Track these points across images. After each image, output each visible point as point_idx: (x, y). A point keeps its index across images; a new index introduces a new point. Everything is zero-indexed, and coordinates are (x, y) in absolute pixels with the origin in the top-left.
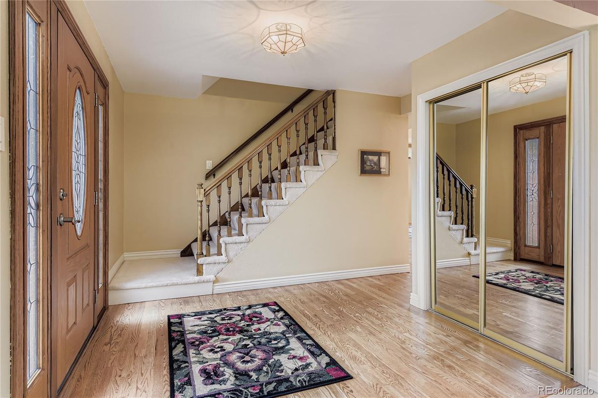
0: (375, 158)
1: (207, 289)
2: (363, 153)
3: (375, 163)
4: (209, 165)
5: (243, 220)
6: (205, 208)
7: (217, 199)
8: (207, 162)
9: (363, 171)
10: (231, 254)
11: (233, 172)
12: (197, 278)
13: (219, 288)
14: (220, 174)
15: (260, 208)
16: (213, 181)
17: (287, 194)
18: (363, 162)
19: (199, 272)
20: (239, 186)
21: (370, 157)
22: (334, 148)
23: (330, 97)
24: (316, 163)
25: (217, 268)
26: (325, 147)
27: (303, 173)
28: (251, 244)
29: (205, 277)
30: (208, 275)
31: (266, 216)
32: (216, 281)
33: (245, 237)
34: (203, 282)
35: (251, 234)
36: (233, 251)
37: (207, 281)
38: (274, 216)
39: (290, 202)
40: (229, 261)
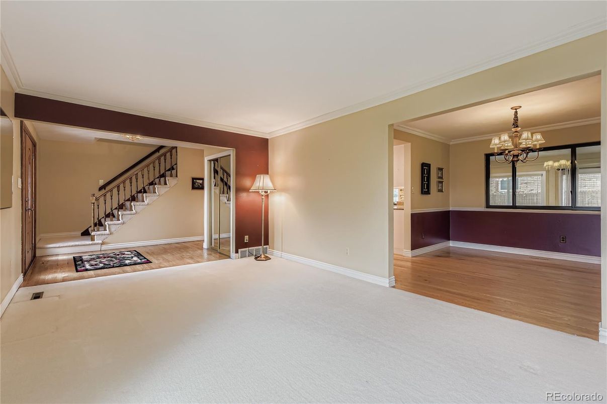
0: (201, 182)
1: (98, 248)
2: (193, 179)
3: (201, 184)
4: (102, 182)
5: (120, 213)
6: (96, 207)
7: (104, 202)
8: (100, 181)
9: (194, 188)
10: (113, 230)
11: (114, 188)
12: (91, 242)
13: (104, 247)
14: (108, 188)
15: (131, 206)
16: (103, 191)
17: (147, 199)
18: (193, 183)
19: (93, 239)
20: (117, 195)
21: (198, 181)
22: (177, 176)
23: (174, 151)
24: (166, 184)
25: (103, 237)
26: (171, 176)
27: (156, 189)
28: (123, 226)
29: (96, 242)
30: (98, 240)
31: (134, 211)
32: (103, 244)
33: (121, 221)
34: (95, 244)
35: (124, 220)
36: (113, 229)
37: (97, 244)
38: (138, 211)
39: (148, 204)
40: (111, 234)
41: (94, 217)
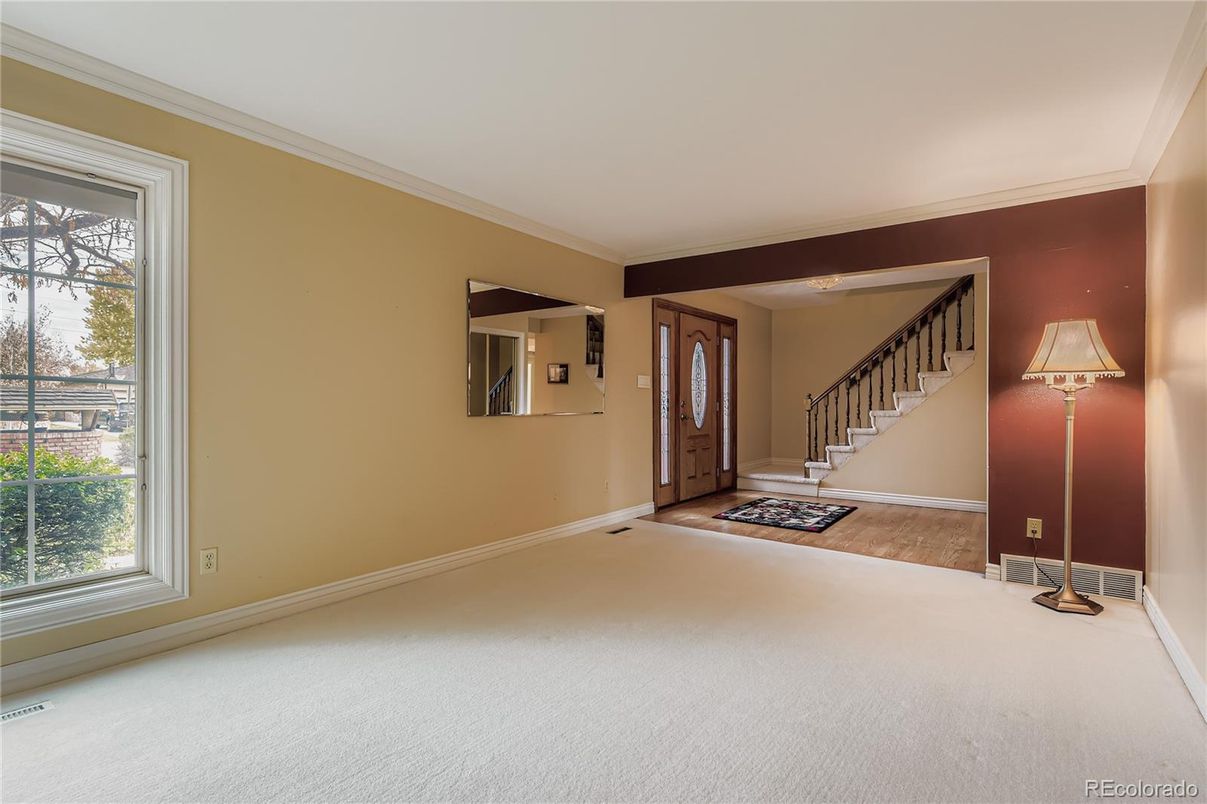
1: (813, 491)
5: (849, 430)
7: (824, 408)
10: (837, 461)
11: (840, 381)
12: (803, 479)
13: (823, 492)
15: (869, 419)
17: (900, 405)
19: (807, 475)
20: (846, 395)
25: (822, 473)
26: (959, 348)
27: (921, 380)
28: (855, 455)
29: (811, 480)
30: (814, 479)
31: (874, 428)
32: (820, 484)
33: (851, 447)
34: (808, 484)
35: (856, 444)
36: (837, 459)
37: (812, 484)
38: (883, 428)
39: (902, 414)
40: (833, 469)
41: (809, 437)
